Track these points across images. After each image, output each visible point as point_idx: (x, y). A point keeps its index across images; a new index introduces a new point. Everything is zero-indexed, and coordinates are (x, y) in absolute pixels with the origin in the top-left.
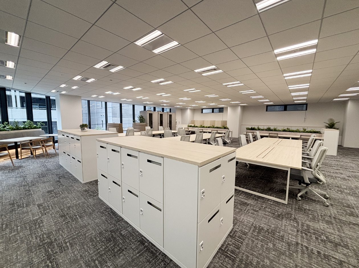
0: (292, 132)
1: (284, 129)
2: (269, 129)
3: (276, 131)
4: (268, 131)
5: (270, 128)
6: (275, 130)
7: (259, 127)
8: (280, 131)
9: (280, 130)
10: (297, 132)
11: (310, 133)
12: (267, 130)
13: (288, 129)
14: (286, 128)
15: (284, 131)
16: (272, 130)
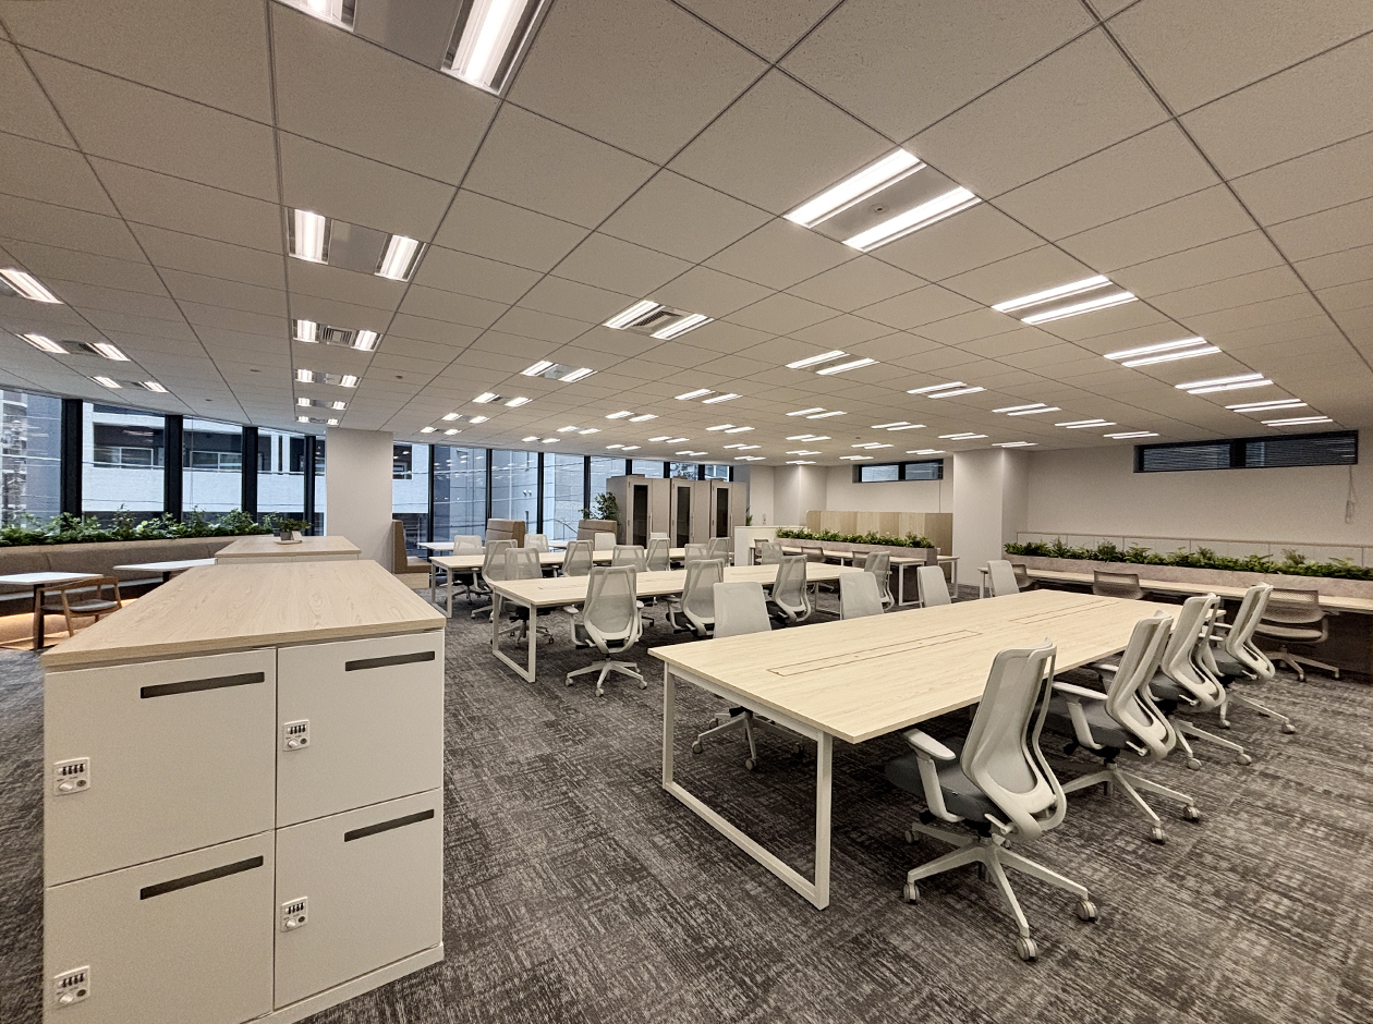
0: (1226, 568)
1: (1185, 552)
2: (1109, 554)
3: (1143, 563)
4: (1102, 559)
5: (1114, 548)
6: (1138, 558)
7: (1063, 542)
8: (1162, 562)
9: (1165, 556)
10: (1252, 570)
11: (1325, 575)
12: (1096, 558)
13: (1203, 553)
14: (1192, 550)
15: (1184, 562)
16: (1121, 558)
